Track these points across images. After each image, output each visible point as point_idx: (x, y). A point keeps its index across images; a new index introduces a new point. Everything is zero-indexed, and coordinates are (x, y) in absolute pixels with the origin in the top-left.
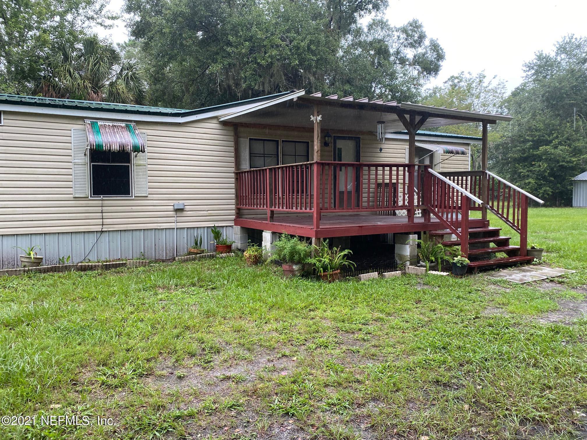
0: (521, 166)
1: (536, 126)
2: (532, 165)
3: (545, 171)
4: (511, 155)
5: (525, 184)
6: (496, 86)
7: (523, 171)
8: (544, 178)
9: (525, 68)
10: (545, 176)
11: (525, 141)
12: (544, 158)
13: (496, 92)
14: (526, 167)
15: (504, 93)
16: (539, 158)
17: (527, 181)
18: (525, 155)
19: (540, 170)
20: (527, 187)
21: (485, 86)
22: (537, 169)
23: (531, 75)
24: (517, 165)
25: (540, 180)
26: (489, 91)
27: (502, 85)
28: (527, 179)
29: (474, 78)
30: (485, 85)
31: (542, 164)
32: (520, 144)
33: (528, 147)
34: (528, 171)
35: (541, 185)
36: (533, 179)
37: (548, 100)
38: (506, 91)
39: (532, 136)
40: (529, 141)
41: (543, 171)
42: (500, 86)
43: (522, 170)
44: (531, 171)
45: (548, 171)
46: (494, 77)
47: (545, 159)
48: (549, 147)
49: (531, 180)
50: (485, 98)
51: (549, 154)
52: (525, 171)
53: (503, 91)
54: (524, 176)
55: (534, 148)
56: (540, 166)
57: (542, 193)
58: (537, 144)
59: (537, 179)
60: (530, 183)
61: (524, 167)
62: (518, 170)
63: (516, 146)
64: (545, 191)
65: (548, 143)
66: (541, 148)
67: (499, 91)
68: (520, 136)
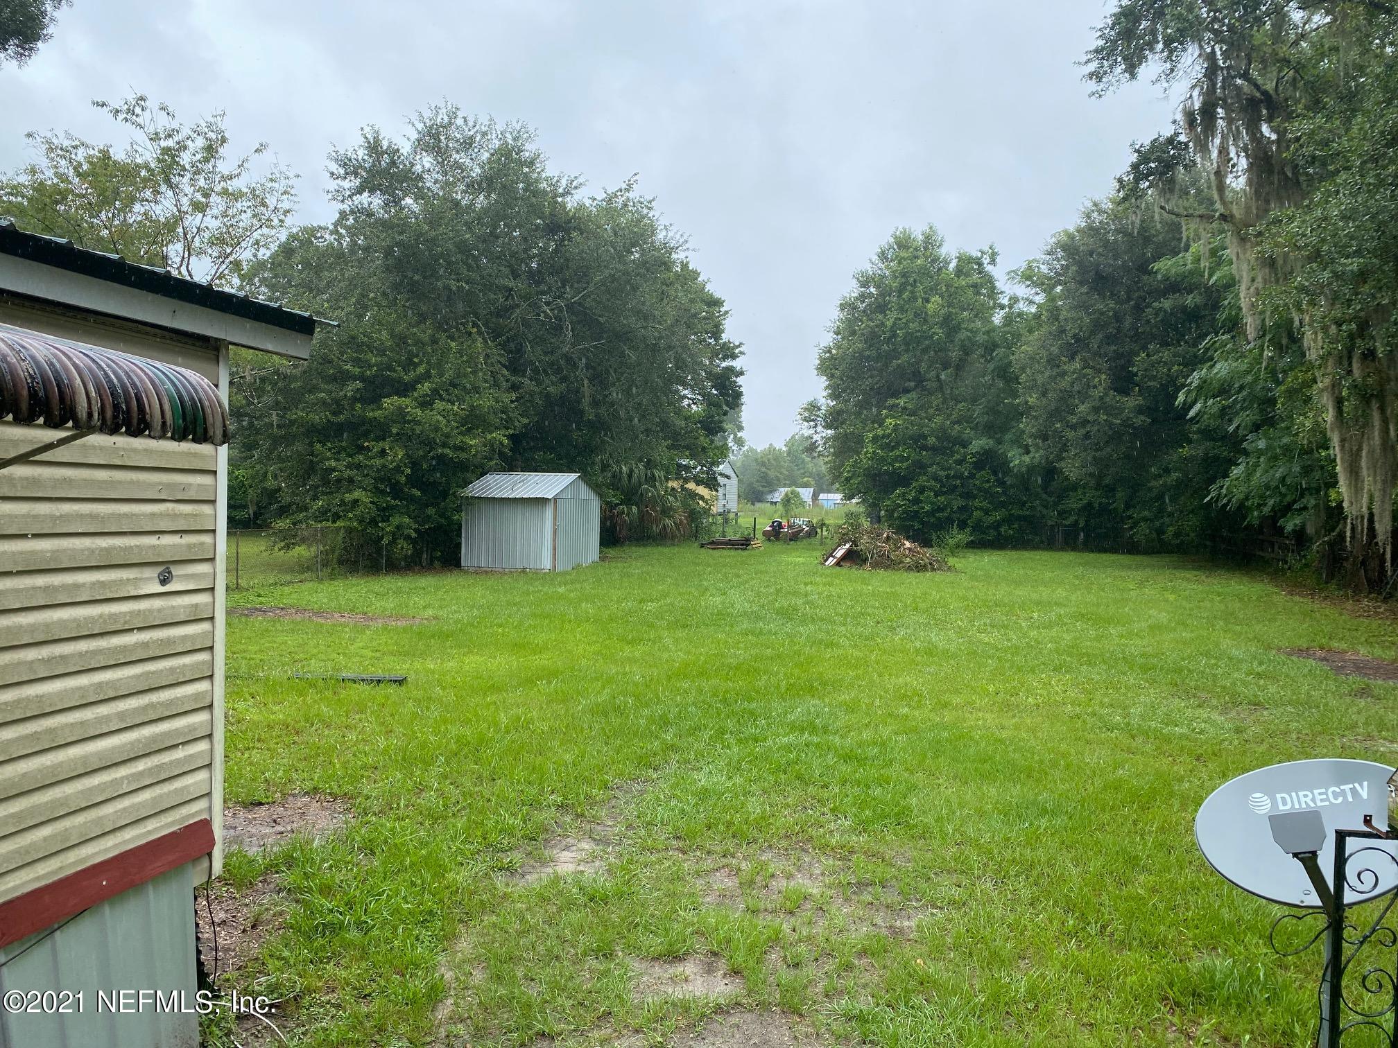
0: (330, 449)
1: (371, 338)
2: (361, 449)
3: (397, 469)
4: (300, 413)
5: (343, 503)
6: (264, 181)
7: (339, 466)
8: (397, 491)
9: (334, 167)
10: (398, 482)
11: (342, 378)
12: (394, 430)
13: (264, 204)
14: (343, 455)
15: (286, 212)
16: (381, 430)
17: (348, 497)
18: (341, 418)
19: (384, 466)
20: (350, 515)
21: (226, 172)
22: (377, 462)
23: (350, 189)
24: (318, 446)
25: (383, 492)
26: (236, 196)
27: (283, 182)
28: (350, 491)
29: (186, 132)
30: (224, 167)
31: (390, 448)
32: (328, 383)
33: (349, 394)
34: (349, 466)
35: (389, 507)
36: (365, 489)
37: (400, 266)
38: (296, 207)
39: (357, 362)
40: (348, 377)
41: (392, 469)
42: (275, 185)
43: (333, 463)
44: (358, 467)
45: (408, 471)
46: (257, 146)
47: (398, 434)
48: (407, 401)
49: (357, 494)
50: (225, 215)
51: (409, 422)
52: (340, 465)
53: (285, 205)
54: (339, 481)
55: (363, 400)
56: (383, 453)
57: (391, 532)
58: (375, 390)
59: (378, 492)
60: (356, 502)
61: (339, 452)
62: (321, 461)
63: (313, 389)
64: (398, 527)
65: (404, 389)
66: (386, 401)
67: (271, 201)
68: (326, 361)
